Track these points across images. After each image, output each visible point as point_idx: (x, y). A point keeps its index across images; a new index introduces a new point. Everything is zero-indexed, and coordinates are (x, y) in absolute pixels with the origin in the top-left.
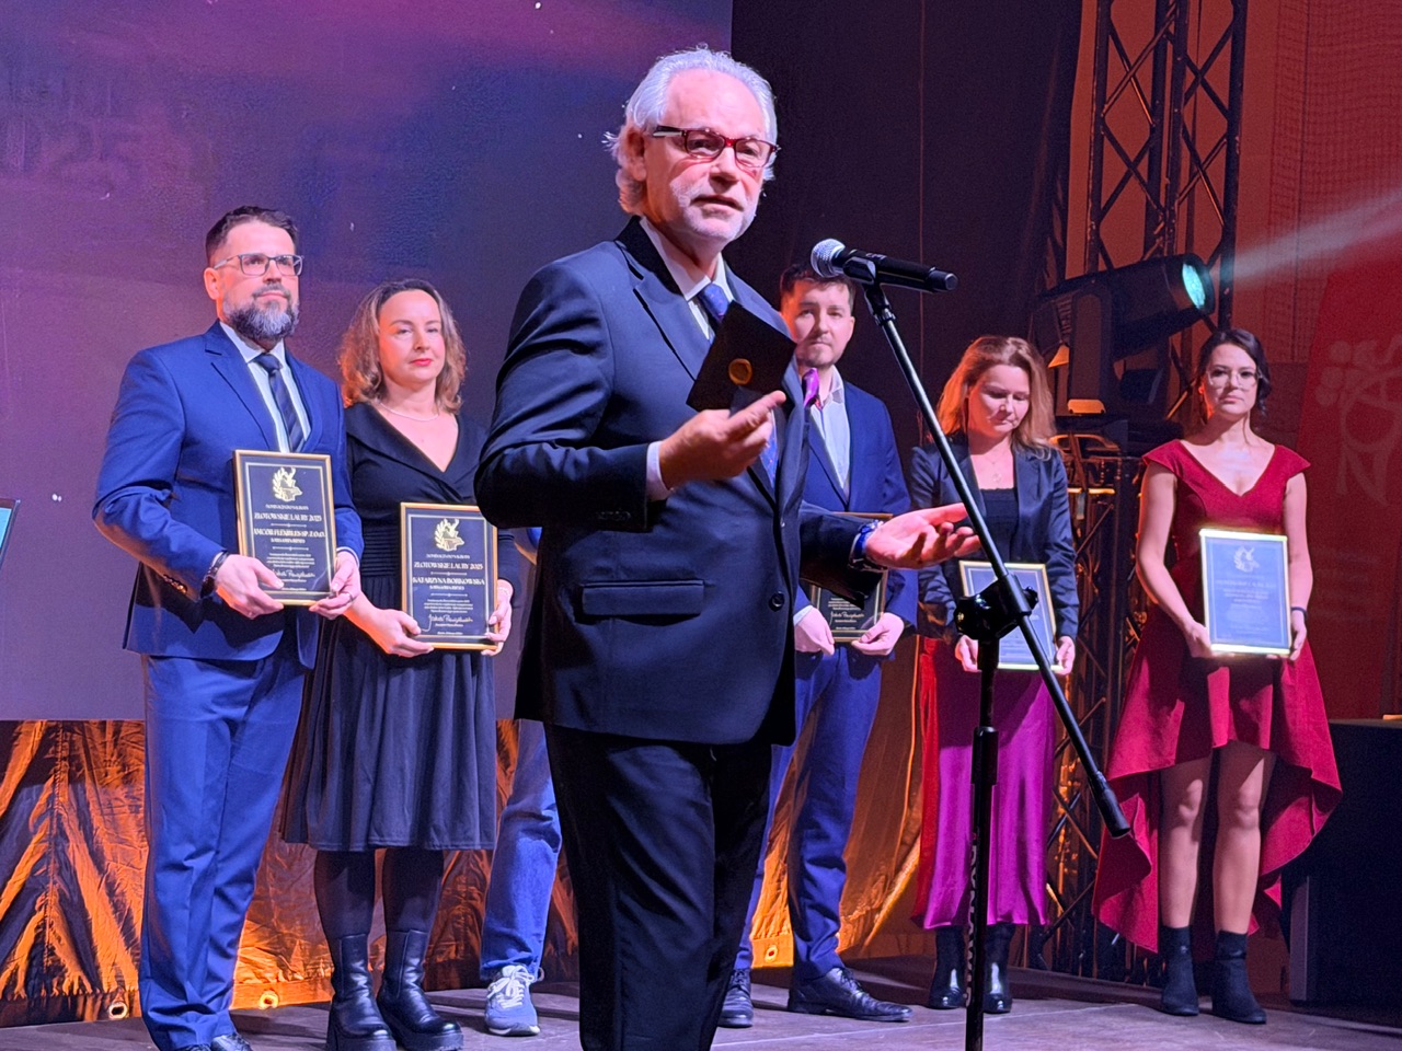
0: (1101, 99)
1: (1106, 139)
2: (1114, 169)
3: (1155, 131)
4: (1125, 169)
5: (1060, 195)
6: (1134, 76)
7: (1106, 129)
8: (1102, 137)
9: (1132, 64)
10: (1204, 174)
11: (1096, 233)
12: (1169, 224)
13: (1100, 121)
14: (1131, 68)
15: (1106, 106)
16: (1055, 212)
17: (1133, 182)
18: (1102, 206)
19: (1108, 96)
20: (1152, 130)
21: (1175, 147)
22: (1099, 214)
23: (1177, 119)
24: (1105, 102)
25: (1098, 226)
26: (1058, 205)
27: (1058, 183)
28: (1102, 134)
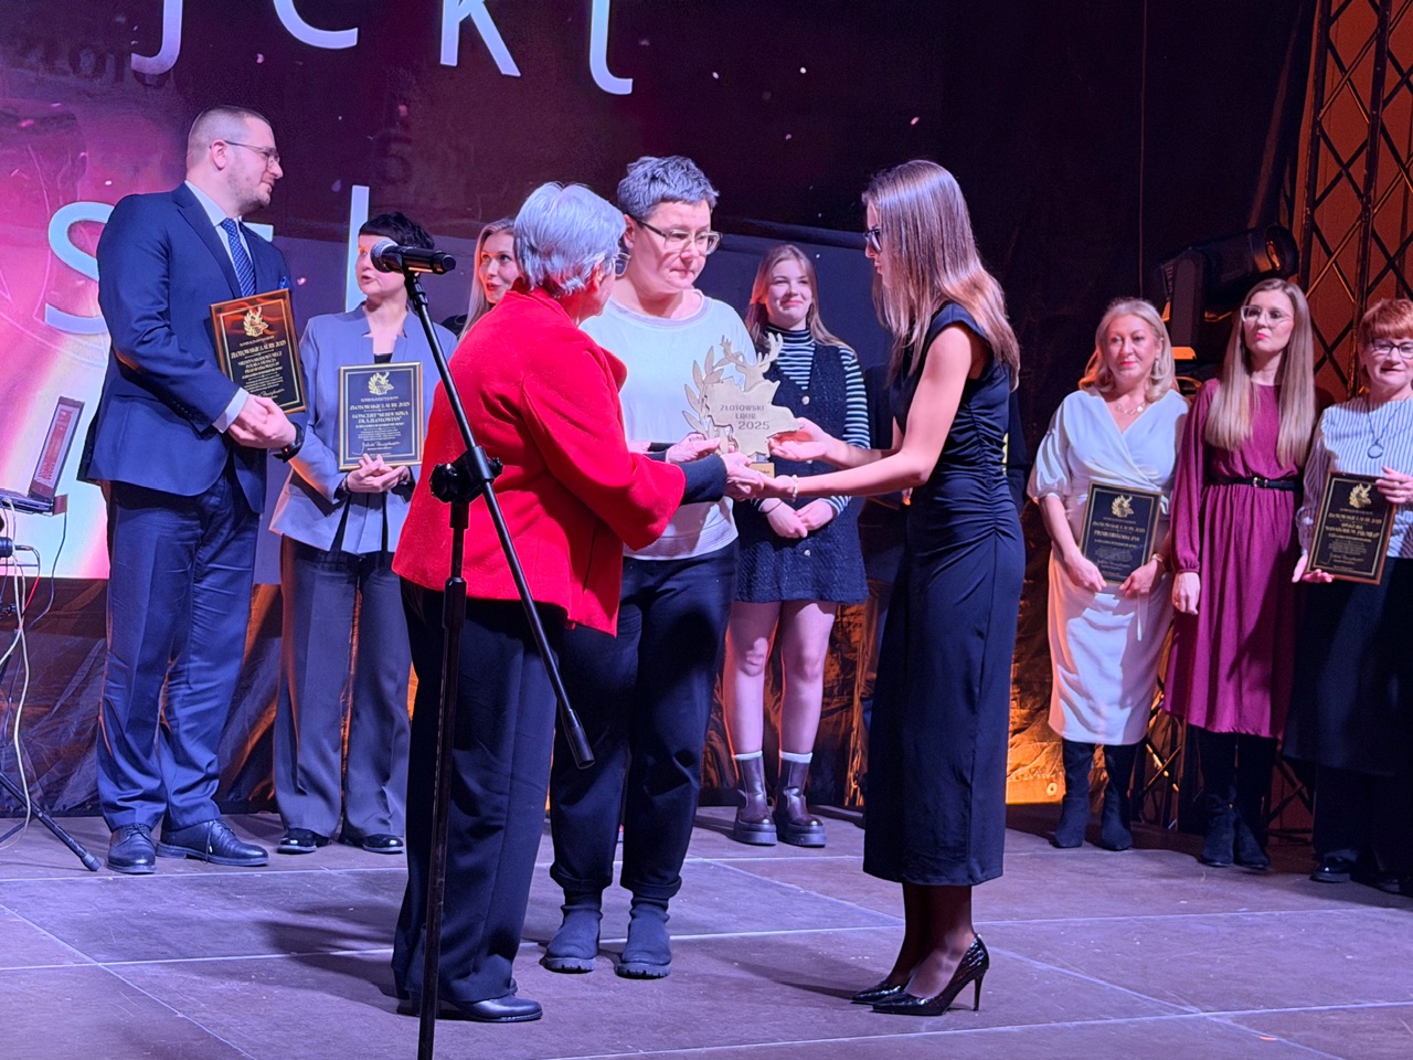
0: (1319, 105)
1: (1322, 140)
2: (1328, 169)
4: (1337, 169)
5: (1288, 185)
6: (1349, 79)
7: (1321, 130)
8: (1318, 138)
9: (1348, 69)
11: (1311, 217)
13: (1317, 124)
14: (1346, 73)
15: (1323, 111)
16: (1283, 201)
17: (1344, 179)
18: (1317, 198)
19: (1325, 100)
22: (1314, 204)
24: (1322, 107)
25: (1312, 211)
26: (1285, 196)
27: (1287, 175)
28: (1318, 135)
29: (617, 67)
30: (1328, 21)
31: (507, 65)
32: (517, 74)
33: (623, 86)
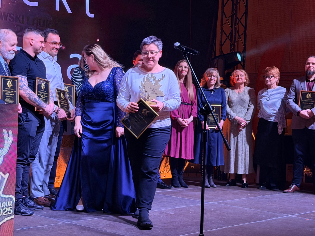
1: (223, 32)
2: (224, 37)
3: (232, 31)
5: (215, 42)
6: (228, 21)
7: (223, 30)
9: (227, 18)
10: (240, 38)
11: (221, 49)
12: (234, 47)
16: (214, 45)
17: (228, 39)
19: (223, 23)
20: (231, 30)
21: (235, 33)
23: (236, 28)
24: (223, 25)
25: (222, 47)
27: (214, 40)
29: (91, 12)
30: (223, 6)
31: (69, 11)
32: (71, 13)
33: (92, 16)
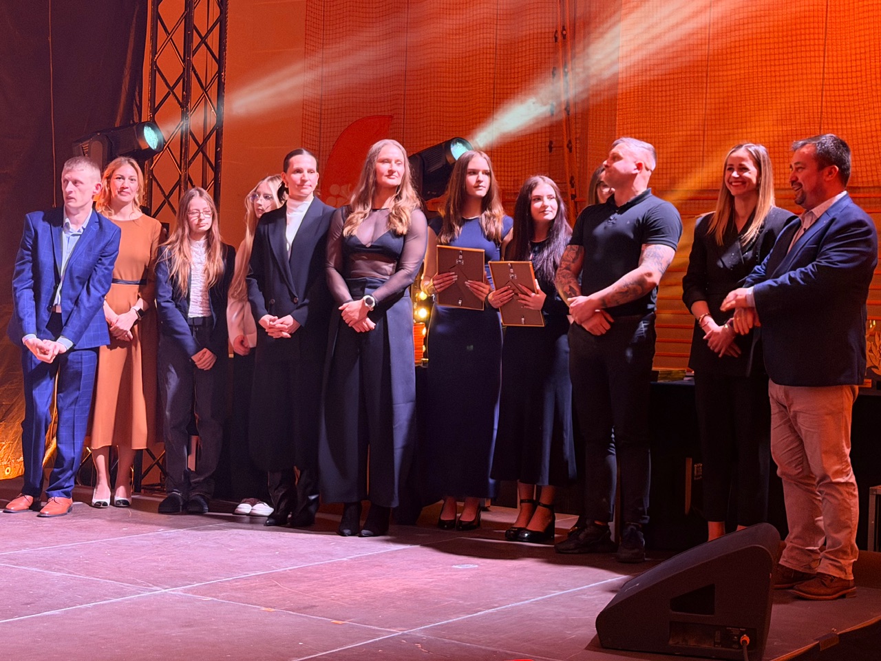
0: (154, 52)
2: (161, 89)
4: (167, 90)
6: (171, 38)
7: (157, 67)
10: (206, 93)
13: (154, 63)
14: (169, 34)
15: (157, 56)
17: (171, 96)
18: (156, 106)
22: (154, 110)
24: (156, 53)
25: (154, 115)
26: (136, 105)
27: (137, 93)
28: (155, 69)
